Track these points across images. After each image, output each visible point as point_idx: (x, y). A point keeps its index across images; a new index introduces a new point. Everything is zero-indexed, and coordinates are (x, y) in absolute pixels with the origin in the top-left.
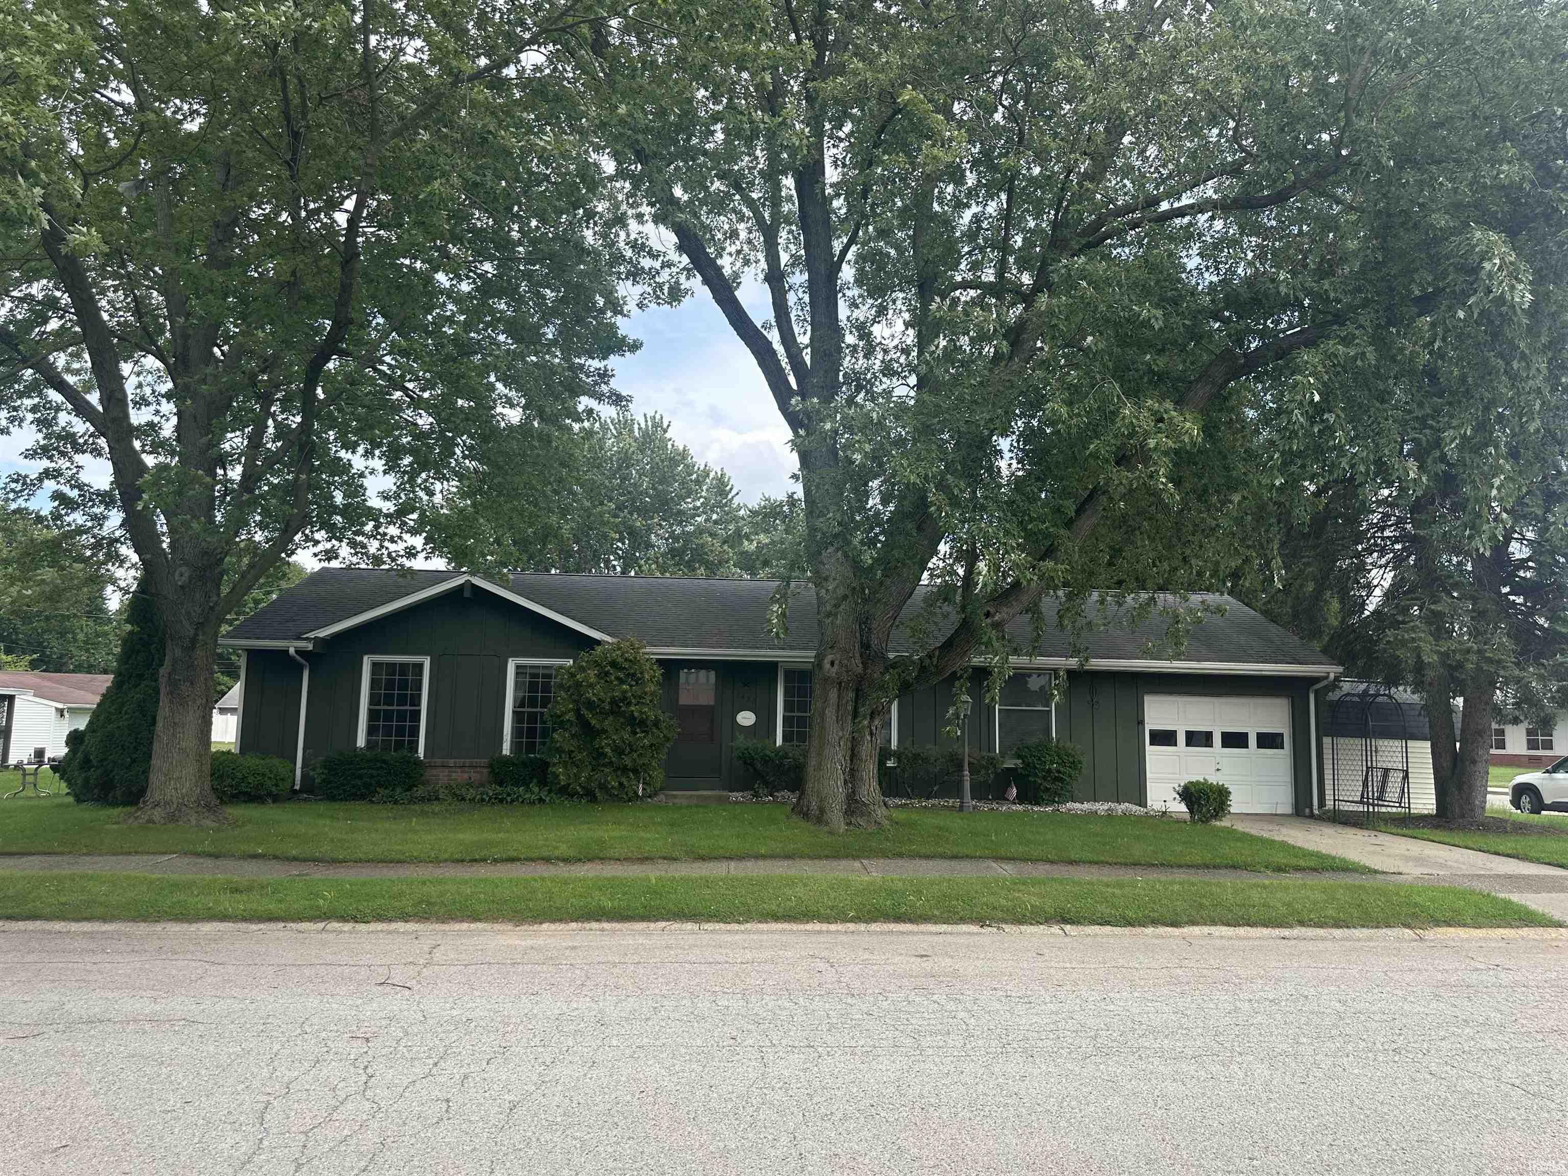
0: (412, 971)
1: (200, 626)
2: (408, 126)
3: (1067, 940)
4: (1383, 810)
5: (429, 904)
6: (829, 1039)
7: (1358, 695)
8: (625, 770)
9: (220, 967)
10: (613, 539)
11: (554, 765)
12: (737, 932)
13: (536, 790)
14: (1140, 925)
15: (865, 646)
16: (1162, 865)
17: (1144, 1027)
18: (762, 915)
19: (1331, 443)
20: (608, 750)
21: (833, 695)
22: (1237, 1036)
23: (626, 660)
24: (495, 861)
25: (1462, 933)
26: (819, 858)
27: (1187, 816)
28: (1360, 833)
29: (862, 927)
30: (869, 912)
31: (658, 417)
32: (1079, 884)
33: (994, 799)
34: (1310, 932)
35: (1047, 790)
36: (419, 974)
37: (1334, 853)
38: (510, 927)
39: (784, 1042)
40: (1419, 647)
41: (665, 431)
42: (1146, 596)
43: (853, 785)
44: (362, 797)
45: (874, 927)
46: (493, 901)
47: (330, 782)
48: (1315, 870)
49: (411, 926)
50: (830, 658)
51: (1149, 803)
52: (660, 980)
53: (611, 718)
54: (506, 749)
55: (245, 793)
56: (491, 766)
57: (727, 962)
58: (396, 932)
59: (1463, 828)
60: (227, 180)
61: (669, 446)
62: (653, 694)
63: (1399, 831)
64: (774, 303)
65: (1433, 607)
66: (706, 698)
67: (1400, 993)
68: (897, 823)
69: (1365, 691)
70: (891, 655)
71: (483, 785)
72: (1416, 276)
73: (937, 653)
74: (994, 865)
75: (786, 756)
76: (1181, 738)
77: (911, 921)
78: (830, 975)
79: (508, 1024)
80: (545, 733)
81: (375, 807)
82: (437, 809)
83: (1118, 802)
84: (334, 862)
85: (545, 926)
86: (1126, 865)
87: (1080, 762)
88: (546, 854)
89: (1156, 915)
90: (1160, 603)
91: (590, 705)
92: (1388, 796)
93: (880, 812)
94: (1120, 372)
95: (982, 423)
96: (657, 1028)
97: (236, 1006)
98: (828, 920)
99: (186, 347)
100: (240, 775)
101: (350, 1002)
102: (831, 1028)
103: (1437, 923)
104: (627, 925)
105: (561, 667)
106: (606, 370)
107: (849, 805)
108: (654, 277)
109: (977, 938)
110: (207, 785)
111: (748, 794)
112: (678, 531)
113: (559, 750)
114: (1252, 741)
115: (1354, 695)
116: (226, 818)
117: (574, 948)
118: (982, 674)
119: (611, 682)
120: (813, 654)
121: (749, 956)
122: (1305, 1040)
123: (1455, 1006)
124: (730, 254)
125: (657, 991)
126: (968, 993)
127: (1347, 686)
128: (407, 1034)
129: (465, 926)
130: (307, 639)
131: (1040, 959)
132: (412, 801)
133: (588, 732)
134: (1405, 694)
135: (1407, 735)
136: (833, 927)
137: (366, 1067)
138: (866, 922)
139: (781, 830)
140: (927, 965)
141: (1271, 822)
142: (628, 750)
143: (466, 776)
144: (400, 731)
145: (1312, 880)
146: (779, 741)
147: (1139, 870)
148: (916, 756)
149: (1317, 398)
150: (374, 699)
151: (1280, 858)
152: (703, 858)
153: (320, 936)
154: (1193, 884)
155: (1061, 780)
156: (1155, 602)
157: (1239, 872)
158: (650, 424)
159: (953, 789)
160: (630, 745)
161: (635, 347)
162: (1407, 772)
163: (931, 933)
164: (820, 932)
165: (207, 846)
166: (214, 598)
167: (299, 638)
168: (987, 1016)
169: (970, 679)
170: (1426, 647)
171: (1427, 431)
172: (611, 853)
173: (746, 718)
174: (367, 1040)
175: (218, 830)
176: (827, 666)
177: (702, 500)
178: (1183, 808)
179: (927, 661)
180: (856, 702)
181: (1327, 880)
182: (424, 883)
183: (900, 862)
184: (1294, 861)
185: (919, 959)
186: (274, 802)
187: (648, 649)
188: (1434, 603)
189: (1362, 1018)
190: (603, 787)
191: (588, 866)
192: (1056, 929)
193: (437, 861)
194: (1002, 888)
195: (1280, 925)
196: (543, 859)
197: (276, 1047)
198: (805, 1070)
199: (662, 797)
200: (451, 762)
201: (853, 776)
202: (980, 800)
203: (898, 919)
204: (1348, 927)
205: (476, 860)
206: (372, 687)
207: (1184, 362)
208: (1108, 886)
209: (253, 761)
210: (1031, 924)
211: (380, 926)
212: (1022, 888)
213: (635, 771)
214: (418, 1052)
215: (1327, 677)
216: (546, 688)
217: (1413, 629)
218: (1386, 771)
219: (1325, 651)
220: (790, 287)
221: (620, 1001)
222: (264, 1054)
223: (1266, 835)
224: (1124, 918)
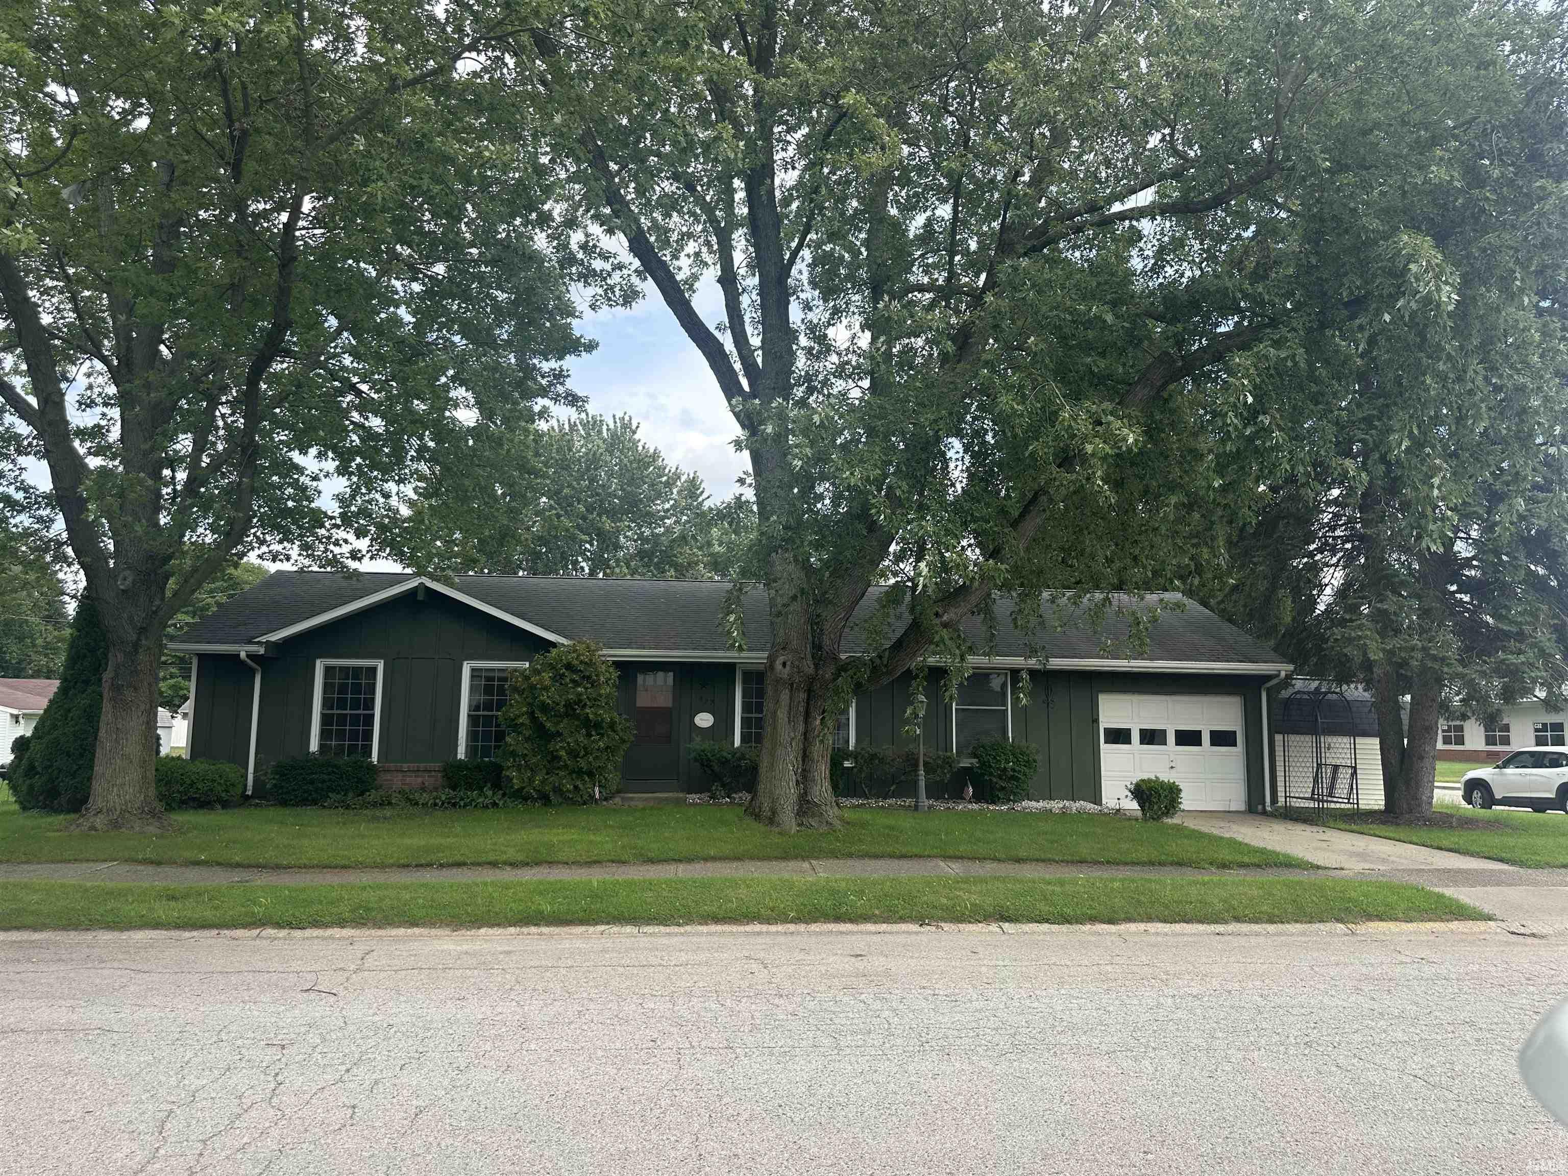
0: (341, 977)
1: (143, 631)
2: (345, 130)
3: (1003, 938)
4: (1333, 806)
5: (368, 909)
6: (750, 1040)
7: (1309, 693)
8: (580, 772)
9: (145, 976)
10: (582, 541)
11: (509, 768)
12: (676, 935)
13: (490, 793)
14: (1077, 922)
15: (817, 647)
16: (1108, 862)
17: (1065, 1024)
18: (703, 917)
19: (1268, 444)
20: (563, 753)
21: (785, 696)
22: (1155, 1031)
23: (581, 662)
24: (442, 866)
25: (1392, 926)
26: (768, 858)
27: (1139, 814)
28: (1309, 828)
29: (802, 927)
30: (809, 912)
31: (627, 418)
32: (1020, 881)
33: (951, 798)
34: (1245, 928)
35: (1003, 788)
36: (348, 979)
37: (1278, 849)
38: (447, 932)
39: (704, 1044)
40: (1365, 644)
41: (634, 432)
42: (1102, 596)
43: (805, 787)
44: (315, 802)
45: (814, 927)
46: (432, 906)
47: (282, 787)
48: (1259, 866)
49: (347, 932)
50: (781, 659)
51: (1104, 802)
52: (591, 984)
53: (565, 721)
54: (461, 753)
55: (194, 799)
56: (445, 770)
57: (660, 965)
58: (331, 937)
59: (1409, 823)
60: (171, 181)
61: (640, 448)
62: (608, 696)
63: (1347, 827)
64: (727, 305)
65: (1379, 605)
66: (664, 700)
67: (1322, 987)
68: (848, 823)
69: (1317, 689)
70: (843, 656)
71: (436, 789)
72: (1345, 280)
73: (887, 653)
74: (942, 864)
75: (743, 757)
76: (1135, 737)
77: (851, 921)
78: (763, 975)
79: (429, 1029)
80: (500, 736)
81: (327, 812)
82: (388, 814)
83: (1074, 800)
84: (277, 867)
85: (483, 931)
86: (1072, 862)
87: (1035, 761)
88: (491, 857)
89: (1094, 912)
90: (1115, 603)
91: (544, 708)
92: (1338, 792)
93: (832, 813)
94: (1062, 373)
95: (927, 423)
96: (578, 1032)
97: (156, 1015)
98: (768, 921)
99: (129, 349)
100: (189, 782)
101: (272, 1009)
102: (754, 1028)
103: (1370, 917)
104: (567, 929)
105: (515, 670)
106: (562, 371)
107: (801, 806)
108: (605, 279)
109: (913, 937)
110: (152, 792)
111: (705, 796)
112: (647, 532)
113: (513, 754)
114: (1206, 738)
115: (1304, 693)
116: (170, 825)
117: (508, 953)
118: (938, 674)
119: (566, 685)
120: (766, 654)
121: (683, 957)
122: (1220, 1035)
123: (1374, 999)
124: (688, 256)
125: (585, 995)
126: (897, 991)
127: (1299, 684)
128: (324, 1040)
129: (401, 931)
130: (258, 643)
131: (975, 957)
132: (365, 806)
133: (543, 735)
134: (1356, 692)
135: (1355, 731)
136: (773, 928)
137: (277, 1074)
138: (807, 923)
139: (733, 833)
140: (860, 964)
141: (1223, 820)
142: (582, 753)
143: (420, 780)
144: (354, 735)
145: (1250, 876)
146: (737, 742)
147: (1084, 868)
148: (873, 757)
149: (1250, 400)
150: (327, 703)
151: (1225, 855)
152: (651, 861)
153: (253, 943)
154: (1133, 881)
155: (1017, 779)
156: (1110, 602)
157: (1184, 869)
158: (619, 425)
159: (907, 788)
160: (585, 748)
161: (591, 347)
162: (1355, 768)
163: (871, 933)
164: (759, 933)
165: (149, 854)
166: (157, 602)
167: (250, 642)
168: (911, 1015)
169: (926, 678)
170: (1372, 645)
171: (1373, 432)
172: (561, 856)
173: (704, 720)
174: (283, 1047)
175: (161, 837)
176: (778, 666)
177: (672, 502)
178: (1135, 805)
179: (878, 661)
180: (808, 704)
181: (1268, 877)
182: (364, 888)
183: (850, 862)
184: (1239, 858)
185: (853, 959)
186: (224, 807)
187: (605, 652)
188: (1381, 601)
189: (1281, 1012)
190: (558, 790)
191: (535, 870)
192: (994, 927)
193: (382, 866)
194: (945, 886)
195: (1216, 922)
196: (490, 863)
197: (189, 1055)
198: (719, 1072)
199: (617, 800)
200: (405, 766)
201: (805, 778)
202: (937, 799)
203: (838, 919)
204: (1282, 922)
205: (422, 866)
206: (325, 691)
207: (1124, 365)
208: (1049, 883)
209: (201, 766)
210: (970, 922)
211: (316, 932)
212: (963, 886)
213: (590, 774)
214: (332, 1058)
215: (1278, 675)
216: (501, 691)
217: (1360, 627)
218: (1336, 768)
219: (1275, 650)
220: (744, 290)
221: (546, 1005)
222: (175, 1063)
223: (1216, 832)
224: (1062, 916)
